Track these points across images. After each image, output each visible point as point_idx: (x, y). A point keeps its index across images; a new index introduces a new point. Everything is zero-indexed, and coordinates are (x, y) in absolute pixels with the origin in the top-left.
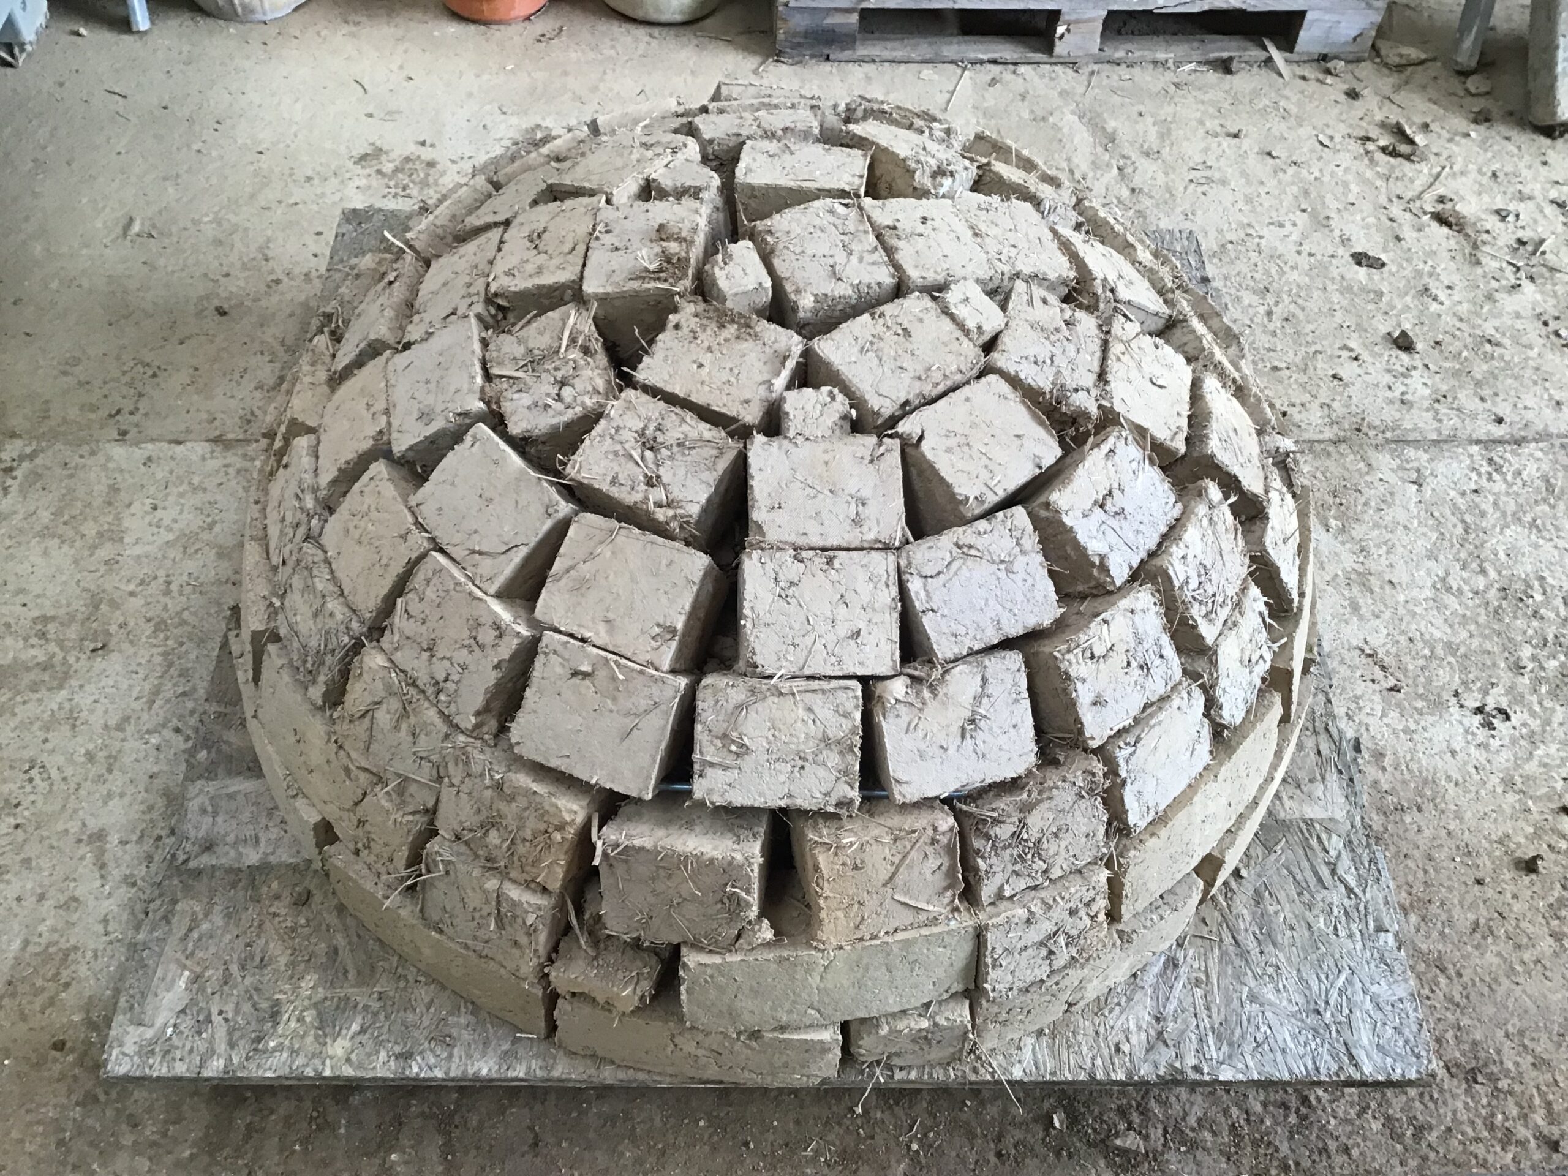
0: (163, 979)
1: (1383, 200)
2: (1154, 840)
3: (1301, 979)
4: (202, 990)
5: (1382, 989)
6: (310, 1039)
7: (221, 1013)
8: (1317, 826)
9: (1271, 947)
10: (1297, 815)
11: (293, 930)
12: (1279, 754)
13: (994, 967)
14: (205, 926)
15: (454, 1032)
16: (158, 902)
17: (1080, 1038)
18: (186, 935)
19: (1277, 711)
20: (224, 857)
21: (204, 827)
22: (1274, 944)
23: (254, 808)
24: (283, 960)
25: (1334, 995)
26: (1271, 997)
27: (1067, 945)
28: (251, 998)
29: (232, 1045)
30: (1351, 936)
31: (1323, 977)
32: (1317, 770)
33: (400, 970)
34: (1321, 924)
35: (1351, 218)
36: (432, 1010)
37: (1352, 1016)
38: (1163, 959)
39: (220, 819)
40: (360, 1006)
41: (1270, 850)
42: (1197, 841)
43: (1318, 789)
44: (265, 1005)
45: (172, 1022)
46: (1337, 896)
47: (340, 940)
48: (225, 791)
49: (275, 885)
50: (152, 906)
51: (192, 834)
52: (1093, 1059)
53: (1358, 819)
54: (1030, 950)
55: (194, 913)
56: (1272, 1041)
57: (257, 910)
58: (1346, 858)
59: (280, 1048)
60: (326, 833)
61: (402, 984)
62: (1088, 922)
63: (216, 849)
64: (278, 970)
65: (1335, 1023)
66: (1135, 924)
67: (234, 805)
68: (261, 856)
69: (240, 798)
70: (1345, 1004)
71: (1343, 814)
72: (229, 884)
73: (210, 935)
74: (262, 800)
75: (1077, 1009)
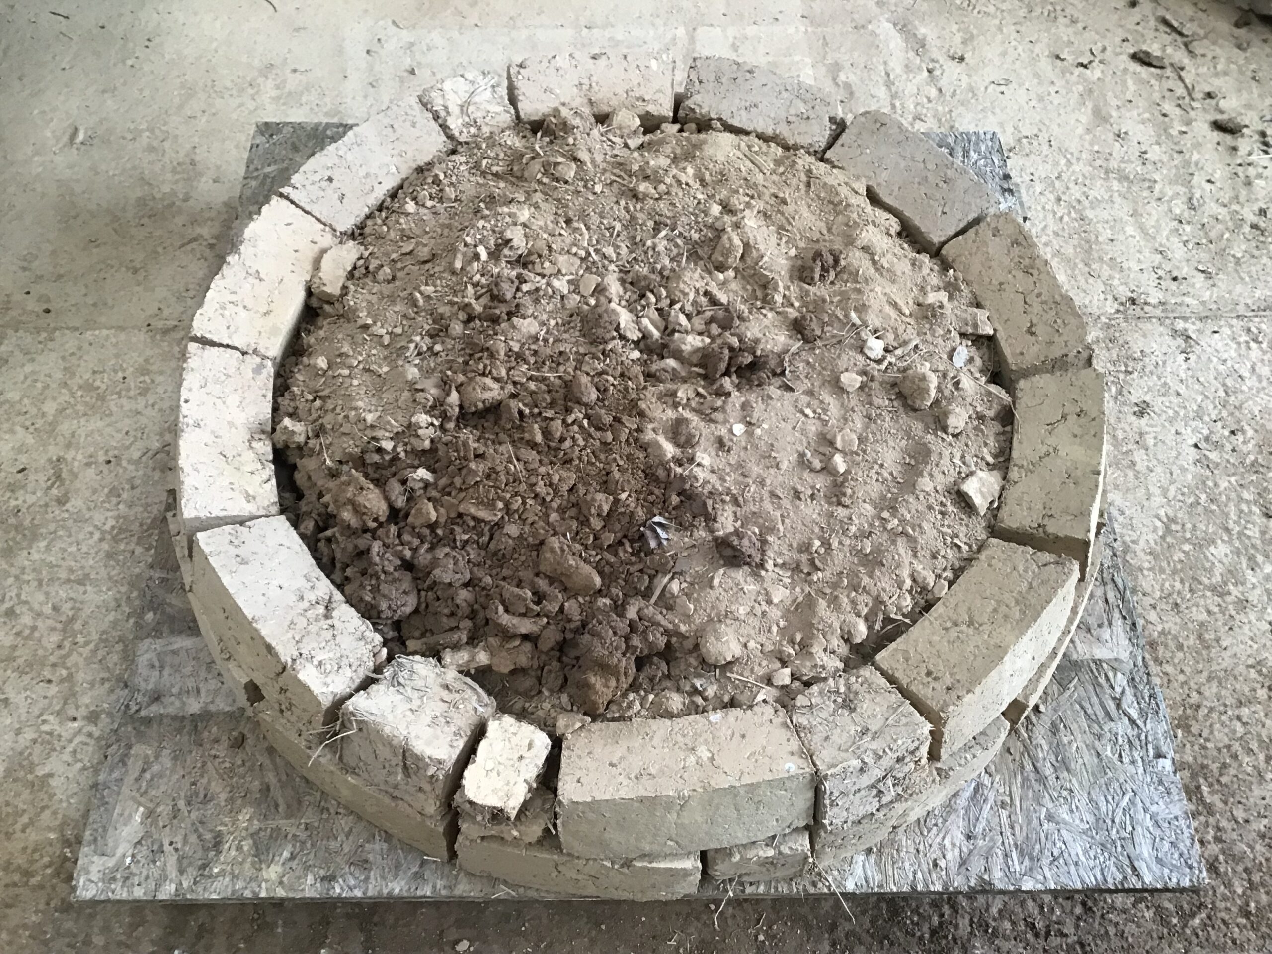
0: (121, 815)
1: (1156, 96)
2: (970, 695)
3: (1091, 801)
4: (154, 823)
5: (1160, 808)
6: (247, 865)
7: (171, 843)
8: (1104, 665)
9: (1066, 773)
10: (1087, 656)
11: (231, 770)
12: (1074, 611)
13: (831, 805)
14: (156, 768)
15: (371, 857)
16: (115, 747)
17: (902, 854)
18: (140, 776)
19: (1076, 575)
20: (171, 707)
21: (153, 680)
22: (1068, 770)
23: (194, 663)
24: (223, 796)
25: (1119, 813)
26: (1066, 817)
27: (894, 785)
28: (196, 831)
29: (182, 872)
30: (1133, 762)
31: (1110, 798)
32: (1105, 616)
33: (323, 804)
34: (1109, 753)
35: (1128, 115)
36: (351, 838)
37: (1135, 833)
38: (973, 785)
39: (166, 672)
40: (290, 836)
41: (1063, 687)
42: (1005, 692)
43: (1106, 634)
44: (208, 836)
45: (130, 852)
46: (1122, 727)
47: (271, 778)
48: (170, 648)
49: (214, 729)
50: (110, 751)
51: (143, 686)
52: (915, 873)
53: (1140, 659)
54: (863, 792)
55: (146, 756)
56: (1066, 855)
57: (200, 752)
58: (1129, 692)
59: (222, 873)
60: (254, 692)
61: (325, 816)
62: (912, 765)
63: (163, 699)
64: (218, 805)
65: (1120, 838)
66: (952, 763)
67: (177, 660)
68: (202, 705)
69: (183, 654)
70: (1128, 822)
71: (1128, 654)
72: (176, 730)
73: (161, 775)
74: (201, 655)
75: (901, 830)
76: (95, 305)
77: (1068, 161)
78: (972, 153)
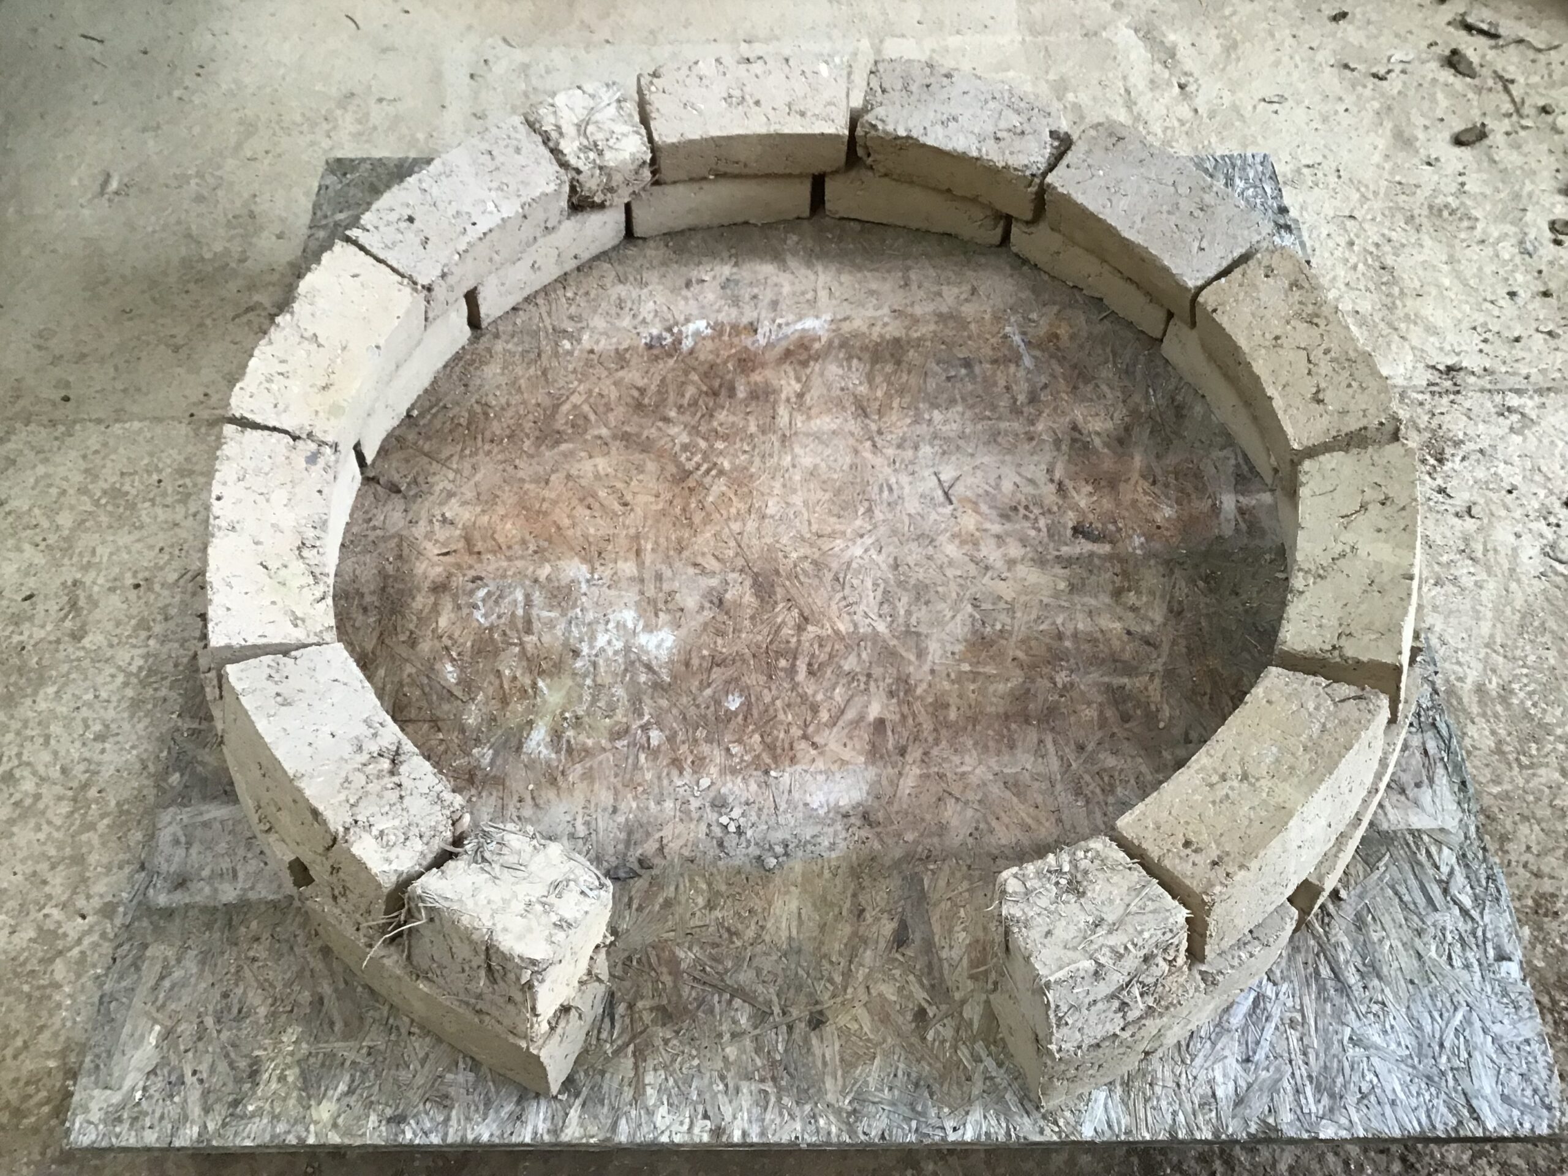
0: (132, 1036)
2: (1243, 873)
3: (1411, 1018)
4: (173, 1046)
5: (1505, 1028)
6: (292, 1102)
7: (194, 1073)
8: (1425, 838)
9: (1376, 982)
10: (1402, 826)
12: (1383, 763)
13: (1058, 1024)
14: (178, 974)
15: (452, 1091)
16: (126, 947)
17: (1158, 1089)
18: (157, 985)
19: (1385, 714)
20: (200, 893)
21: (177, 859)
22: (1380, 977)
23: (229, 838)
24: (262, 1011)
25: (1450, 1035)
26: (1377, 1039)
27: (1142, 995)
28: (227, 1055)
29: (207, 1110)
30: (1467, 966)
31: (1436, 1015)
32: (1424, 773)
33: (391, 1021)
34: (1433, 954)
36: (427, 1066)
37: (1472, 1061)
38: (1253, 995)
39: (194, 851)
40: (348, 1063)
41: (1373, 867)
43: (1426, 795)
44: (243, 1064)
45: (141, 1085)
46: (1450, 919)
47: (326, 989)
48: (200, 819)
50: (121, 952)
51: (164, 867)
52: (1174, 1114)
53: (1472, 829)
54: (1100, 1005)
55: (166, 959)
56: (1378, 1091)
57: (234, 955)
58: (1459, 872)
59: (259, 1112)
60: (301, 873)
61: (393, 1037)
62: (1166, 967)
63: (189, 884)
64: (257, 1023)
65: (1452, 1069)
66: (1221, 964)
67: (209, 834)
68: (238, 892)
69: (217, 826)
70: (1462, 1047)
71: (1456, 823)
72: (204, 924)
73: (183, 984)
74: (239, 828)
75: (1155, 1058)
76: (125, 391)
77: (1363, 196)
78: (1237, 181)
